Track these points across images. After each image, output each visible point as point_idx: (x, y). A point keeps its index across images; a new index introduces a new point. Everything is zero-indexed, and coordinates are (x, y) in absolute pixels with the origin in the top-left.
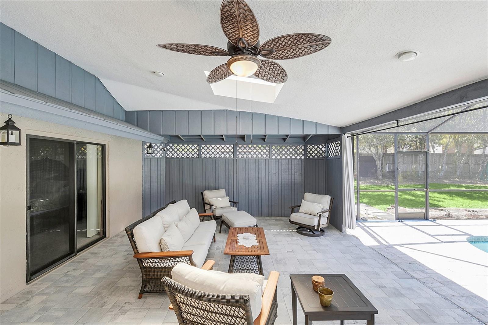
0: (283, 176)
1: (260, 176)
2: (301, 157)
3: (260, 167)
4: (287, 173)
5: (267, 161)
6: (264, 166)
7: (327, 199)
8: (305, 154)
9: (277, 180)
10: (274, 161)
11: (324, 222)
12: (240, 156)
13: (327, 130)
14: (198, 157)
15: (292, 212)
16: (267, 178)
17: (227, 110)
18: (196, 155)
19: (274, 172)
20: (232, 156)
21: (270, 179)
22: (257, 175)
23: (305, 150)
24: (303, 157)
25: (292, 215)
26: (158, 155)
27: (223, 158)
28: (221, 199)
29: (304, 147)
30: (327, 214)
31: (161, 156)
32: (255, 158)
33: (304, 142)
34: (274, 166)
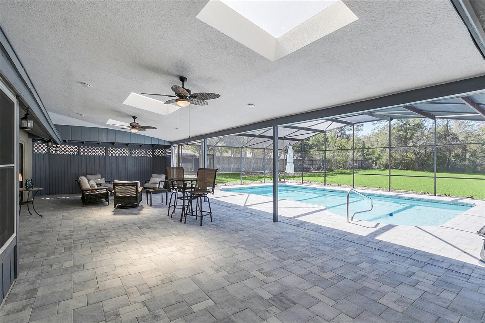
0: (139, 167)
1: (124, 166)
2: (150, 156)
3: (124, 161)
4: (142, 165)
5: (129, 158)
6: (127, 161)
7: (164, 176)
8: (153, 155)
9: (135, 169)
10: (133, 158)
11: (162, 186)
12: (110, 154)
13: (164, 143)
14: (78, 154)
15: (145, 183)
16: (129, 169)
17: (107, 129)
18: (76, 153)
19: (133, 164)
20: (105, 154)
21: (131, 168)
22: (122, 166)
23: (153, 152)
24: (152, 156)
25: (145, 184)
26: (44, 152)
27: (97, 155)
28: (100, 179)
29: (152, 151)
30: (163, 183)
31: (46, 153)
32: (121, 156)
33: (152, 147)
34: (133, 161)
